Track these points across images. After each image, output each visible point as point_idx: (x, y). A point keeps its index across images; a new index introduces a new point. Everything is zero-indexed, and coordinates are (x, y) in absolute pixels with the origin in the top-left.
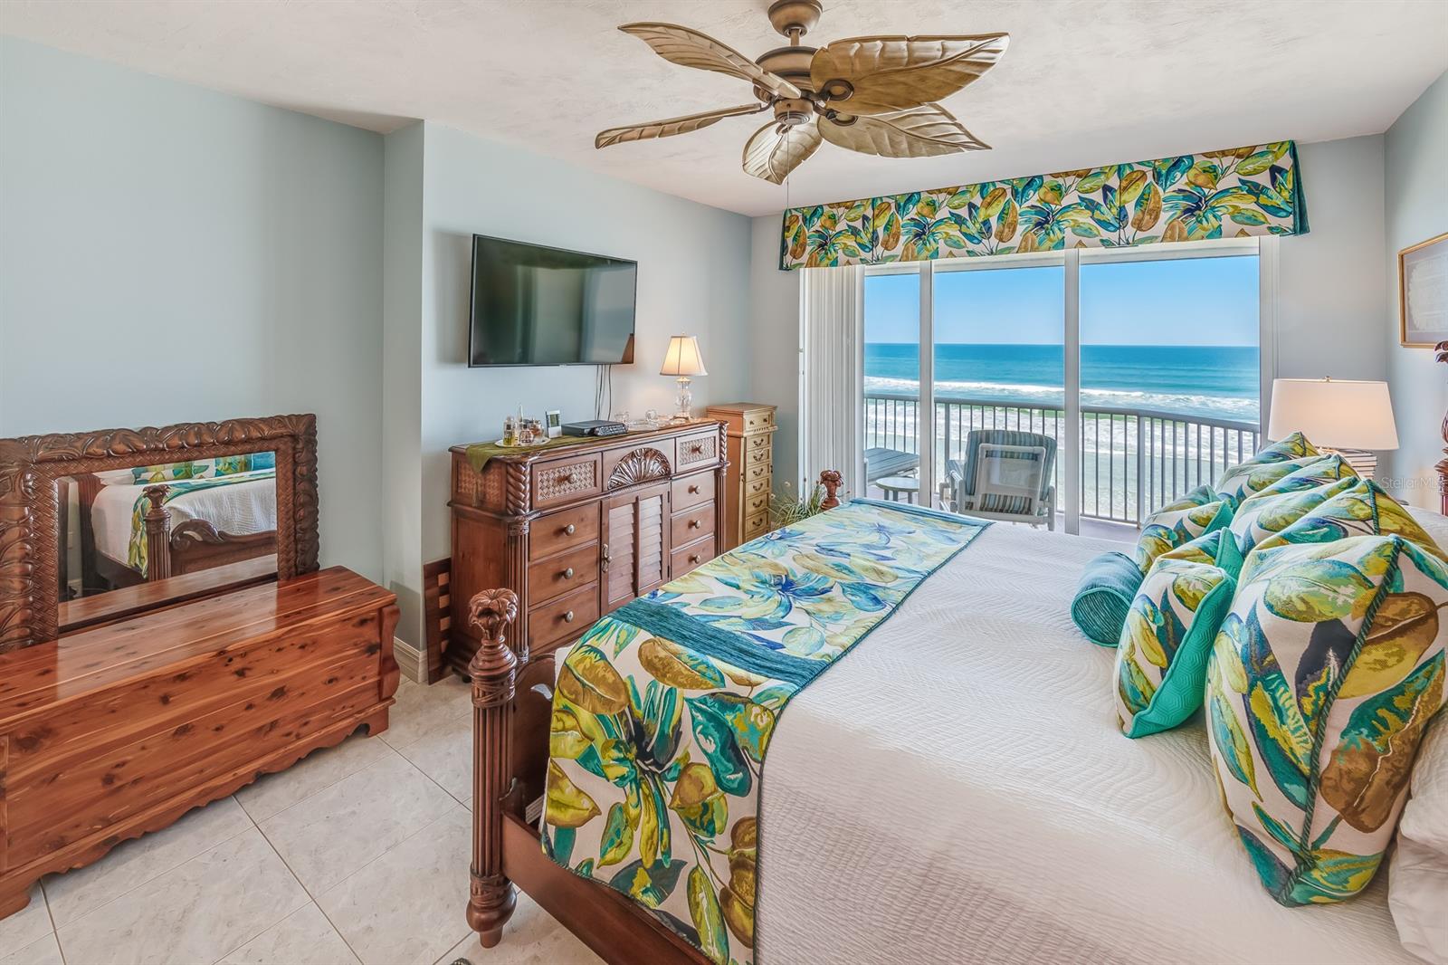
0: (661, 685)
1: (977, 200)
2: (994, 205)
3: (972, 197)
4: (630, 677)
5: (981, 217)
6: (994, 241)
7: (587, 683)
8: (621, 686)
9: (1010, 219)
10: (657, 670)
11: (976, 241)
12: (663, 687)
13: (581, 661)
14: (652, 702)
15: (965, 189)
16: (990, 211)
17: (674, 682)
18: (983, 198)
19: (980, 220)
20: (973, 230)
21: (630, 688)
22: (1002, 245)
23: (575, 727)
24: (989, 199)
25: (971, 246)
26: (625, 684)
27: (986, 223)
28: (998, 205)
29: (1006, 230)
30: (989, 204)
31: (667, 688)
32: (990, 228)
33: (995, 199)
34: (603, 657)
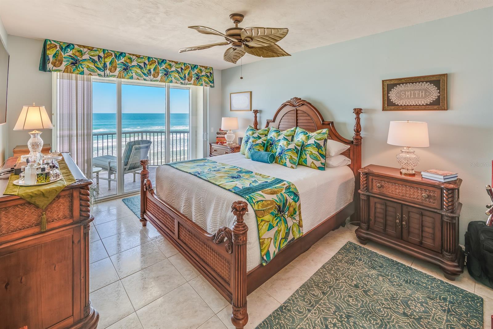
0: (278, 194)
1: (147, 62)
2: (152, 65)
3: (145, 60)
4: (272, 199)
5: (148, 67)
6: (152, 77)
7: (264, 209)
8: (273, 202)
9: (157, 71)
10: (274, 193)
11: (146, 76)
12: (279, 195)
13: (258, 206)
14: (280, 199)
15: (142, 57)
16: (151, 67)
17: (279, 192)
18: (149, 62)
19: (148, 69)
20: (145, 72)
21: (274, 200)
22: (154, 79)
23: (265, 222)
24: (150, 63)
25: (145, 77)
26: (273, 201)
27: (149, 70)
28: (153, 65)
29: (156, 74)
30: (151, 64)
31: (280, 194)
32: (151, 72)
33: (153, 63)
34: (262, 201)
